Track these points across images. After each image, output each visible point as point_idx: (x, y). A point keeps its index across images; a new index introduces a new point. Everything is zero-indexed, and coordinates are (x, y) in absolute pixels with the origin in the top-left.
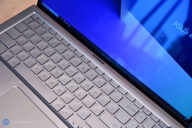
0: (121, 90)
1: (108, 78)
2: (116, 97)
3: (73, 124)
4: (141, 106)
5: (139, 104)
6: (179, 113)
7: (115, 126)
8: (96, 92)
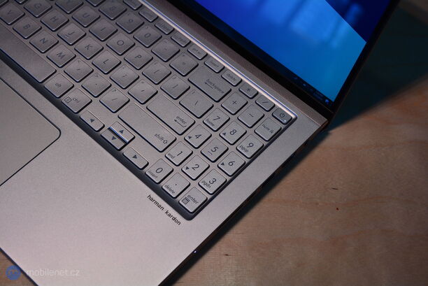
0: (194, 49)
1: (165, 27)
2: (184, 63)
3: (92, 121)
4: (234, 79)
5: (232, 77)
6: (315, 90)
7: (180, 122)
8: (139, 56)
